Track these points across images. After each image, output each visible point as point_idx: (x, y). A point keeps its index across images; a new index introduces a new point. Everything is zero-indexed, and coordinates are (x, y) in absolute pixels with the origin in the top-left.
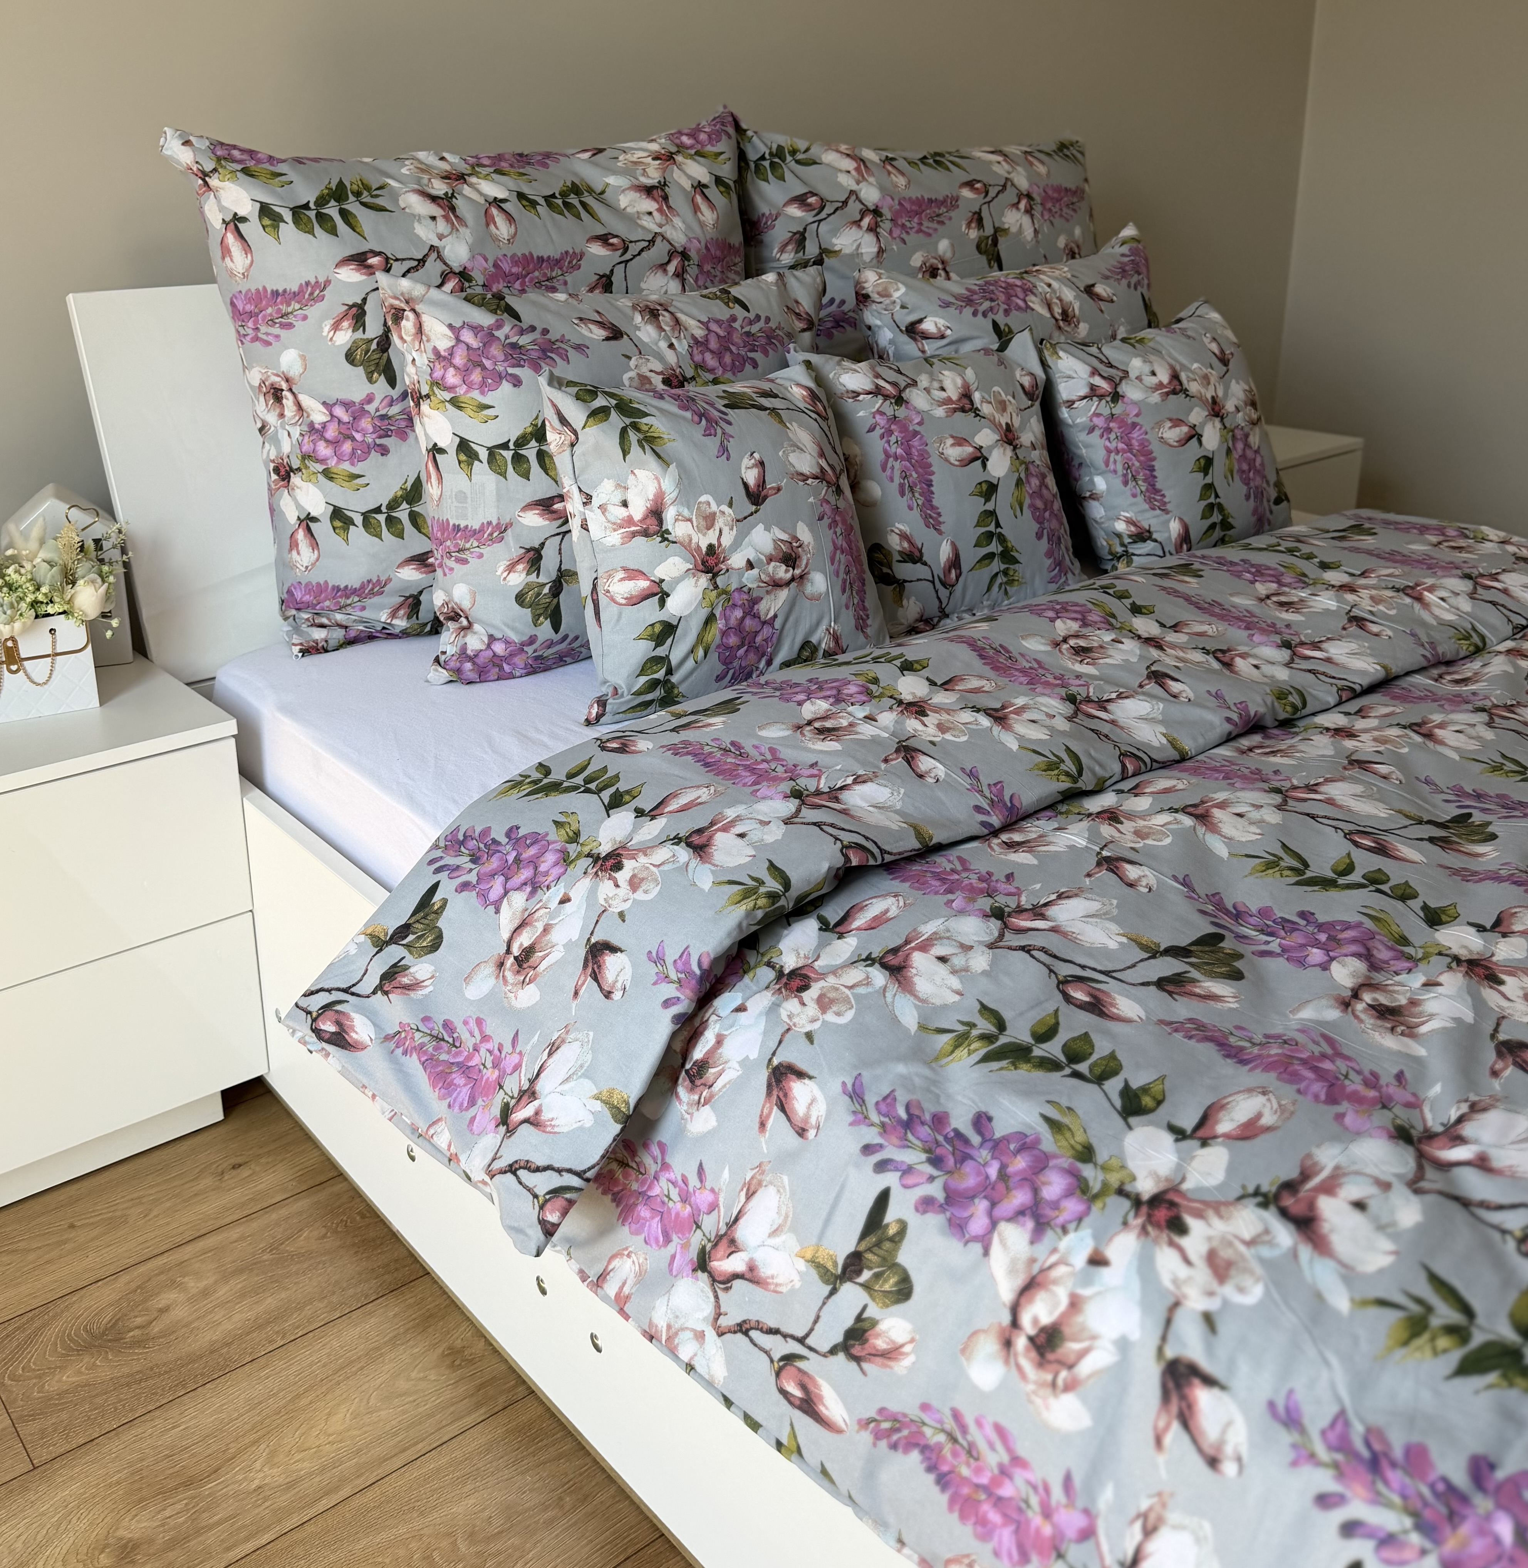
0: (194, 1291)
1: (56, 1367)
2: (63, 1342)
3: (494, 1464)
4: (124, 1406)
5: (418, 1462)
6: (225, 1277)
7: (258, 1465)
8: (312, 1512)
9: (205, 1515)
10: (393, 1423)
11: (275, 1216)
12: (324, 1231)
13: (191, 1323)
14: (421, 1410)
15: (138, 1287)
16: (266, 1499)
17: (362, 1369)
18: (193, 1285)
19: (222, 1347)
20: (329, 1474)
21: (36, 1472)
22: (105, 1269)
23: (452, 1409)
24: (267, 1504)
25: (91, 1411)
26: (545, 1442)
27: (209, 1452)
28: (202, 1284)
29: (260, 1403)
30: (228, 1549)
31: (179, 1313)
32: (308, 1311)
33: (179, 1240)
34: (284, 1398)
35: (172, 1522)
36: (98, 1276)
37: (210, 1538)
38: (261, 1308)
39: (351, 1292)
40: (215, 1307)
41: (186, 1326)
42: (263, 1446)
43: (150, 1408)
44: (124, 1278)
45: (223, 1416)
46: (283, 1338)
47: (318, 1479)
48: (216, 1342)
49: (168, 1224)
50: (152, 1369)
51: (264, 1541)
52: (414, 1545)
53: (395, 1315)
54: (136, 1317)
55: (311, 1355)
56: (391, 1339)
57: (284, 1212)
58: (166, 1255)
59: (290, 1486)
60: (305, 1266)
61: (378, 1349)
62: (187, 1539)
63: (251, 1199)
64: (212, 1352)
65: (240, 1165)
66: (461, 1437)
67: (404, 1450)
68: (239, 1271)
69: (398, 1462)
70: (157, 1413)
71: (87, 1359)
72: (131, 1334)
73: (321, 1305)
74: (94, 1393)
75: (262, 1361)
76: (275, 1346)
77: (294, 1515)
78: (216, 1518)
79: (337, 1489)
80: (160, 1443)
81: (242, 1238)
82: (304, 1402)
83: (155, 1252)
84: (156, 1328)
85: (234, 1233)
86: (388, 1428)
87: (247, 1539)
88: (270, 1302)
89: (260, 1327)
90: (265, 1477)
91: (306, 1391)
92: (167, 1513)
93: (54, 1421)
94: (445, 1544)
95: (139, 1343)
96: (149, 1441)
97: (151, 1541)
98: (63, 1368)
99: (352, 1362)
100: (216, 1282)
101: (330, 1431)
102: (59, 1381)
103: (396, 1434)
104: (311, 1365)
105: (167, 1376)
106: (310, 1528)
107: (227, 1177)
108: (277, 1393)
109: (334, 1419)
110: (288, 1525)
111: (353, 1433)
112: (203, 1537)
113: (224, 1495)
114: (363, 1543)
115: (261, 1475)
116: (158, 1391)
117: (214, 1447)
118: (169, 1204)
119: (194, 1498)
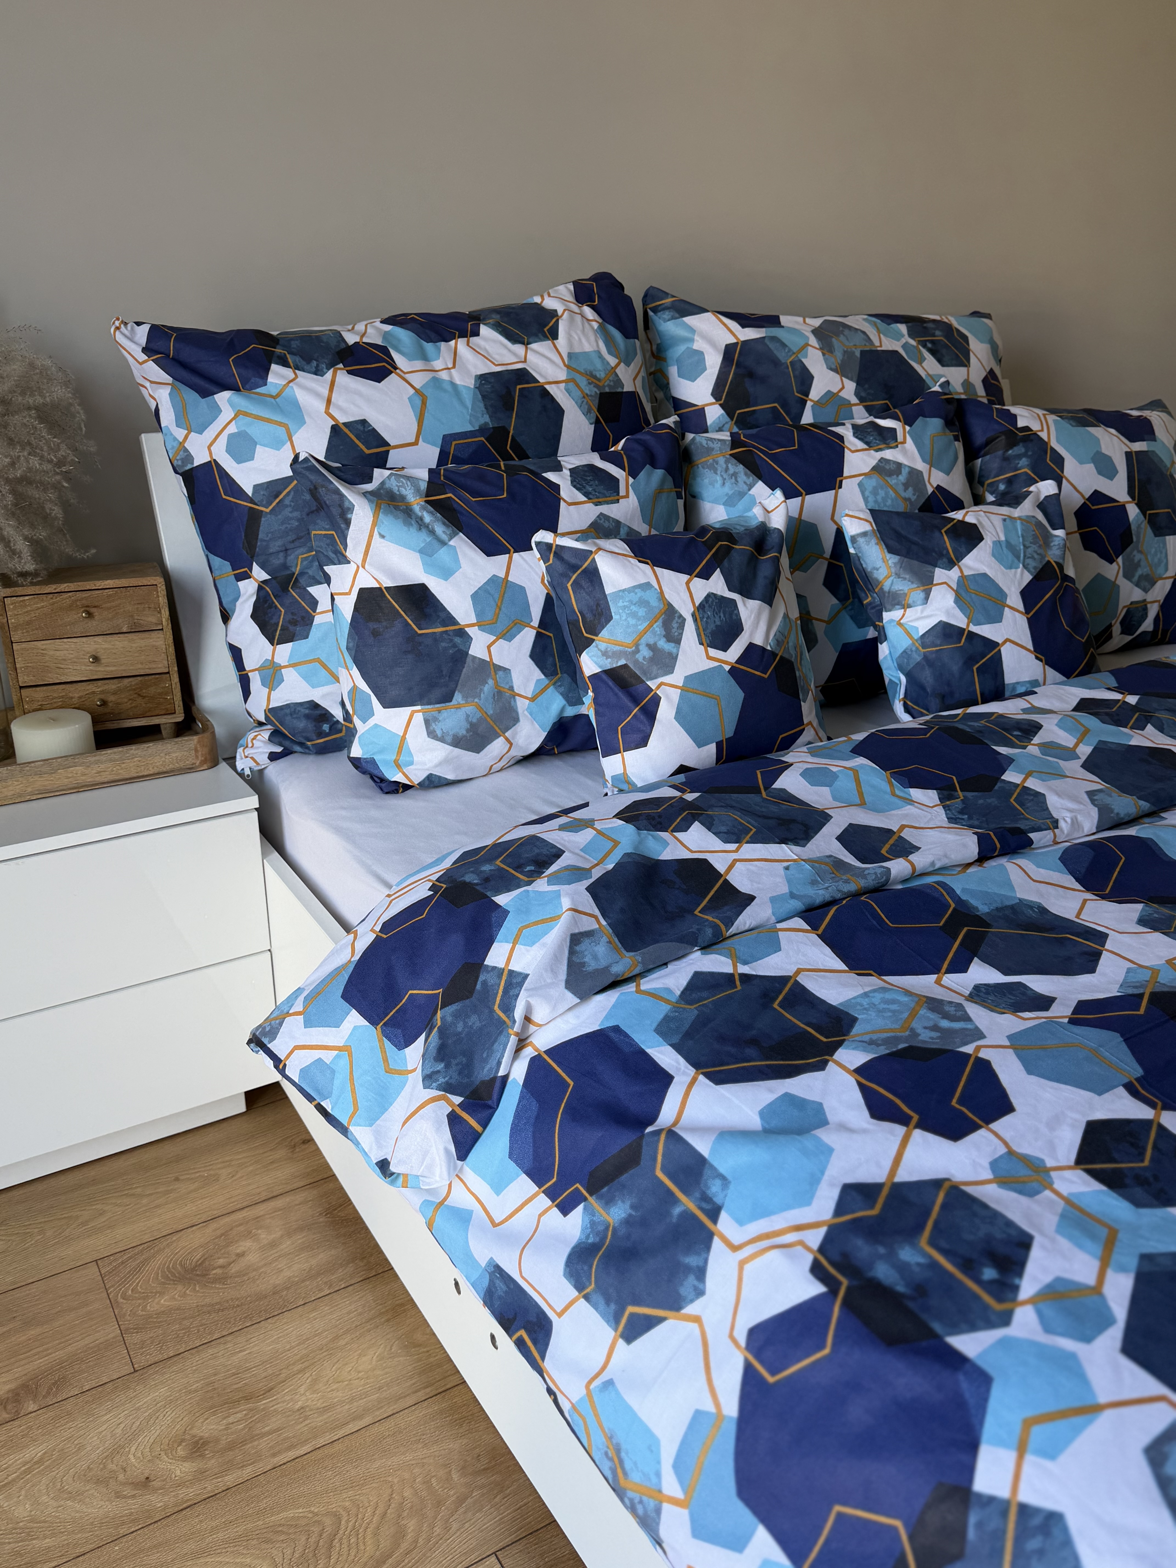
0: (265, 1242)
1: (156, 1293)
2: (163, 1272)
4: (205, 1329)
6: (289, 1233)
7: (302, 1390)
8: (341, 1433)
9: (259, 1425)
10: (410, 1367)
13: (260, 1268)
15: (222, 1234)
16: (306, 1418)
17: (389, 1320)
18: (265, 1237)
19: (282, 1290)
20: (355, 1404)
21: (136, 1374)
22: (199, 1216)
24: (307, 1422)
25: (179, 1330)
27: (266, 1374)
28: (271, 1237)
29: (308, 1339)
30: (274, 1455)
31: (252, 1258)
33: (257, 1199)
34: (327, 1337)
35: (233, 1428)
36: (193, 1222)
37: (263, 1444)
38: (313, 1262)
40: (280, 1256)
42: (307, 1375)
43: (224, 1333)
44: (214, 1225)
45: (279, 1346)
46: (329, 1288)
47: (347, 1407)
48: (278, 1285)
49: (249, 1184)
50: (227, 1301)
51: (302, 1453)
54: (219, 1258)
55: (350, 1304)
58: (246, 1209)
59: (325, 1410)
62: (244, 1442)
64: (274, 1294)
67: (417, 1392)
68: (300, 1229)
69: (410, 1401)
70: (229, 1338)
71: (180, 1287)
72: (214, 1272)
74: (183, 1316)
75: (313, 1305)
76: (323, 1294)
77: (328, 1434)
78: (267, 1429)
79: (360, 1417)
80: (229, 1362)
81: (304, 1202)
82: (342, 1342)
83: (238, 1207)
84: (234, 1269)
85: (299, 1197)
86: (406, 1372)
87: (289, 1449)
88: (322, 1257)
89: (313, 1277)
90: (307, 1400)
91: (345, 1333)
92: (231, 1420)
93: (151, 1335)
95: (220, 1280)
96: (221, 1360)
97: (217, 1441)
98: (162, 1294)
100: (282, 1236)
101: (360, 1368)
102: (158, 1303)
104: (349, 1313)
105: (239, 1309)
106: (338, 1447)
107: (297, 1150)
108: (322, 1333)
109: (364, 1359)
110: (321, 1441)
111: (379, 1372)
112: (256, 1443)
113: (275, 1411)
114: (377, 1464)
115: (304, 1398)
116: (232, 1320)
117: (270, 1371)
118: (251, 1168)
119: (251, 1410)
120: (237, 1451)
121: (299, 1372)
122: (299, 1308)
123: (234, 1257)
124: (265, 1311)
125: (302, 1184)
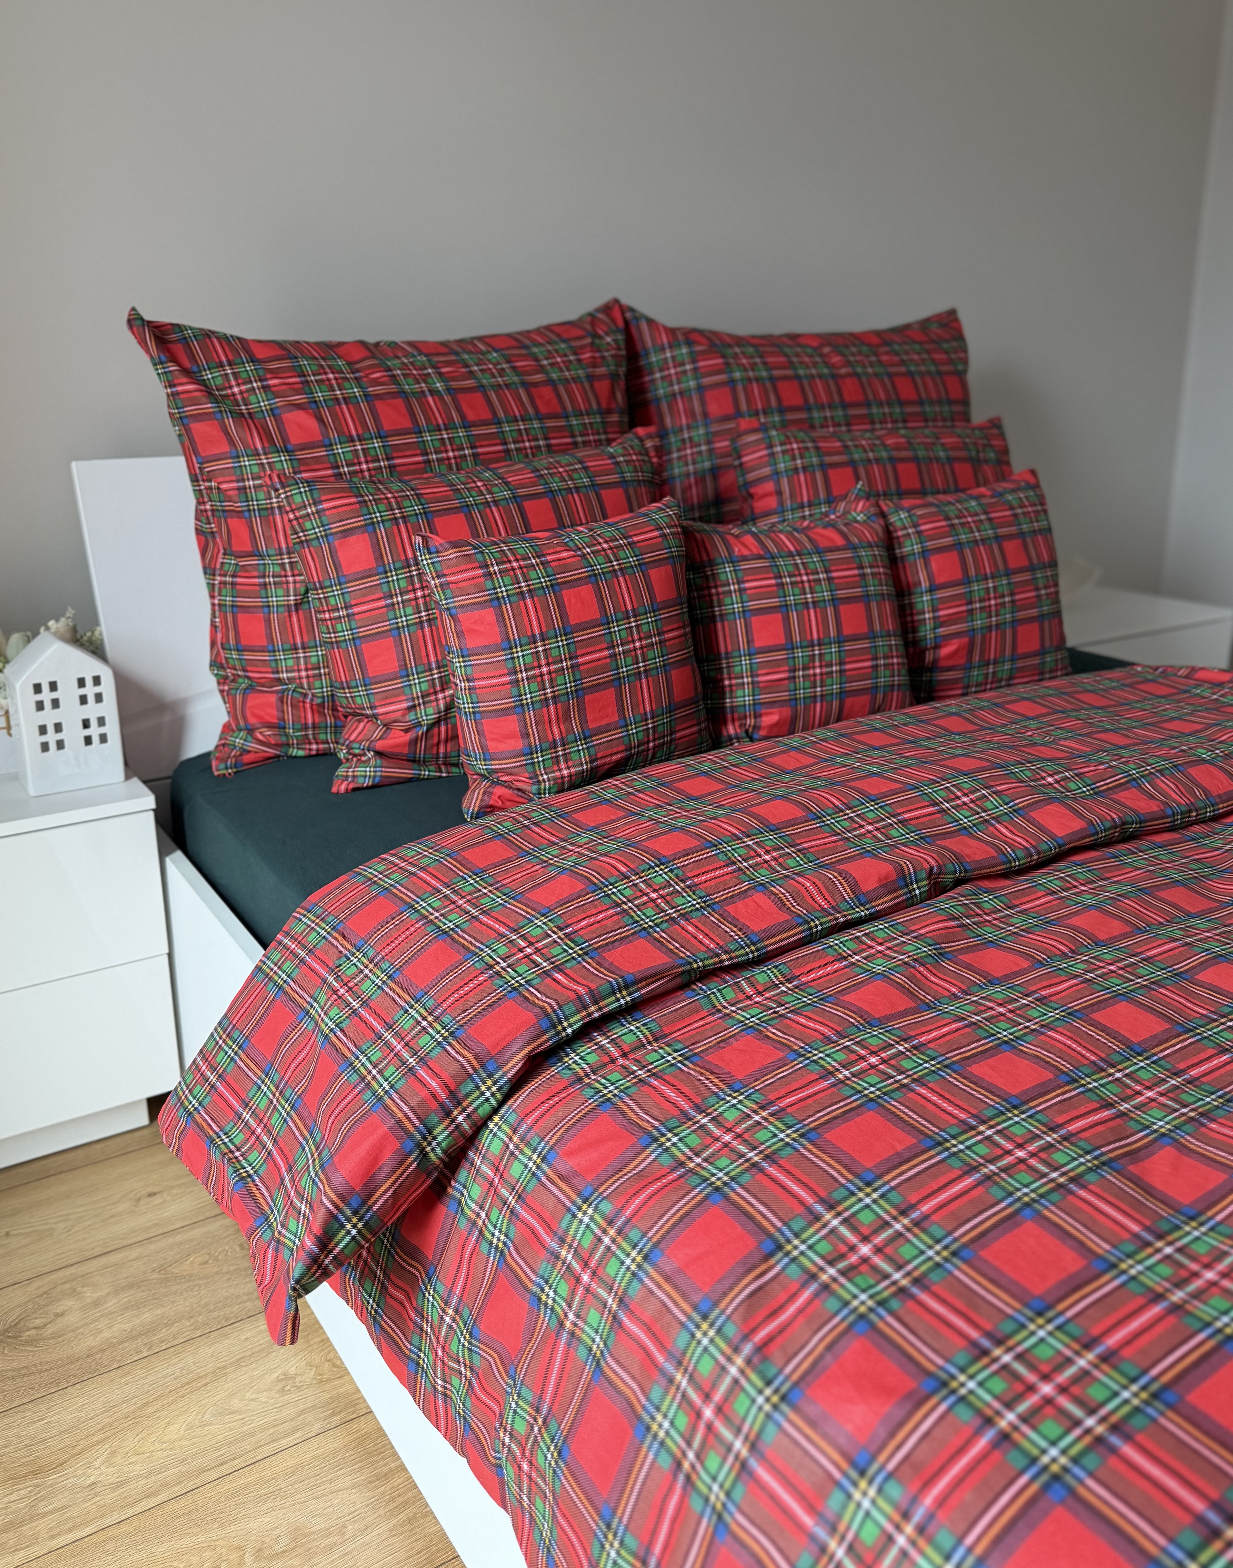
0: (89, 1300)
3: (296, 1486)
4: (4, 1396)
5: (231, 1476)
6: (116, 1292)
7: (97, 1463)
8: (131, 1512)
9: (43, 1503)
10: (219, 1437)
11: (170, 1240)
12: (207, 1257)
13: (78, 1328)
14: (245, 1428)
15: (45, 1293)
16: (96, 1495)
17: (206, 1385)
18: (90, 1295)
19: (97, 1353)
20: (153, 1478)
22: (24, 1274)
23: (272, 1431)
24: (95, 1500)
26: (344, 1471)
27: (62, 1445)
28: (96, 1295)
29: (114, 1406)
30: (53, 1537)
31: (72, 1319)
32: (175, 1328)
33: (88, 1254)
34: (135, 1404)
35: (14, 1506)
36: (16, 1280)
37: (41, 1526)
38: (137, 1322)
39: (215, 1314)
40: (102, 1316)
41: (73, 1331)
42: (107, 1446)
43: (26, 1400)
44: (37, 1283)
45: (82, 1414)
46: (149, 1350)
47: (143, 1482)
48: (94, 1347)
49: (84, 1239)
50: (35, 1365)
51: (84, 1534)
52: (207, 1554)
53: (246, 1339)
54: (36, 1318)
55: (167, 1368)
56: (237, 1361)
57: (179, 1238)
58: (76, 1266)
59: (119, 1485)
60: (184, 1286)
61: (224, 1368)
62: (23, 1523)
63: (156, 1225)
64: (88, 1356)
65: (155, 1194)
66: (273, 1458)
67: (222, 1464)
68: (130, 1286)
69: (214, 1475)
70: (30, 1405)
72: (28, 1333)
73: (188, 1324)
75: (127, 1368)
76: (140, 1356)
77: (116, 1512)
78: (51, 1507)
79: (156, 1493)
80: (25, 1433)
81: (139, 1258)
82: (150, 1410)
83: (68, 1263)
85: (134, 1253)
86: (214, 1442)
87: (70, 1530)
88: (147, 1316)
89: (133, 1338)
90: (101, 1474)
91: (155, 1400)
92: (14, 1497)
94: (234, 1556)
95: (32, 1342)
96: (16, 1431)
99: (199, 1377)
100: (108, 1294)
101: (165, 1439)
103: (219, 1449)
104: (165, 1377)
105: (46, 1374)
106: (124, 1527)
107: (141, 1203)
108: (132, 1399)
109: (172, 1428)
110: (109, 1521)
111: (184, 1443)
112: (35, 1524)
113: (64, 1487)
114: (166, 1546)
115: (97, 1472)
116: (37, 1387)
117: (67, 1442)
118: (89, 1222)
119: (38, 1486)
120: (12, 1533)
121: (98, 1443)
122: (112, 1373)
123: (53, 1317)
124: (74, 1376)
125: (140, 1238)
